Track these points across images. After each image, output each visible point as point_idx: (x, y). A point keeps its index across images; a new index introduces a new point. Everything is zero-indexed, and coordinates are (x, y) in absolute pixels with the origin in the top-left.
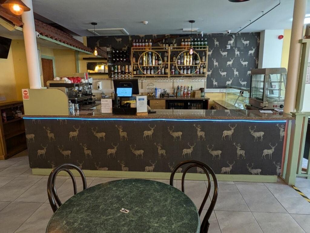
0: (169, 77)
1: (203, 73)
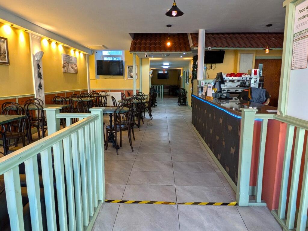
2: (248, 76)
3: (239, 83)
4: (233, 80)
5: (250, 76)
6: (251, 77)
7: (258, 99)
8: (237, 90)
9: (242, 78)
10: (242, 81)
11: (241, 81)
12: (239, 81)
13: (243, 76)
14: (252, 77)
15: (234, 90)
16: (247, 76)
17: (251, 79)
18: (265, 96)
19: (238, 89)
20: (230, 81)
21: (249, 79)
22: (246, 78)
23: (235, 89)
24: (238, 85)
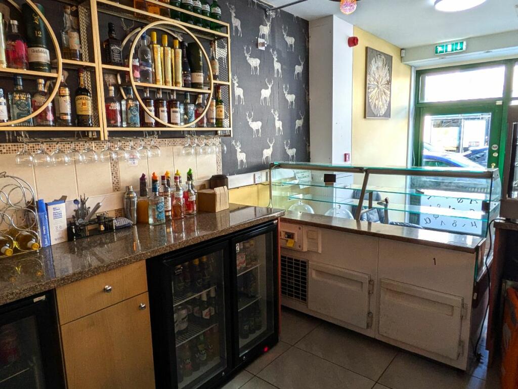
0: (104, 135)
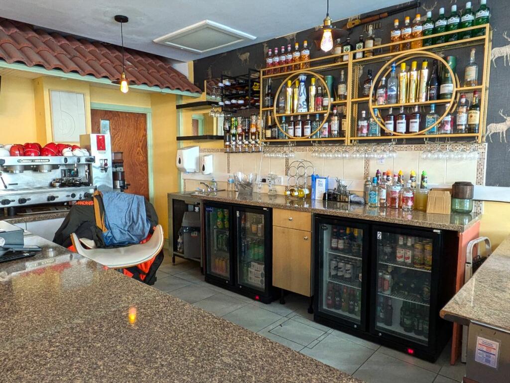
1: (471, 129)
2: (82, 154)
3: (57, 174)
4: (38, 166)
5: (87, 154)
6: (90, 155)
7: (126, 229)
8: (53, 198)
9: (66, 160)
10: (64, 168)
11: (61, 168)
12: (55, 167)
13: (67, 152)
14: (93, 155)
15: (42, 199)
16: (77, 152)
17: (91, 160)
18: (145, 217)
19: (55, 194)
20: (26, 168)
21: (87, 160)
22: (76, 159)
23: (48, 195)
24: (56, 180)
